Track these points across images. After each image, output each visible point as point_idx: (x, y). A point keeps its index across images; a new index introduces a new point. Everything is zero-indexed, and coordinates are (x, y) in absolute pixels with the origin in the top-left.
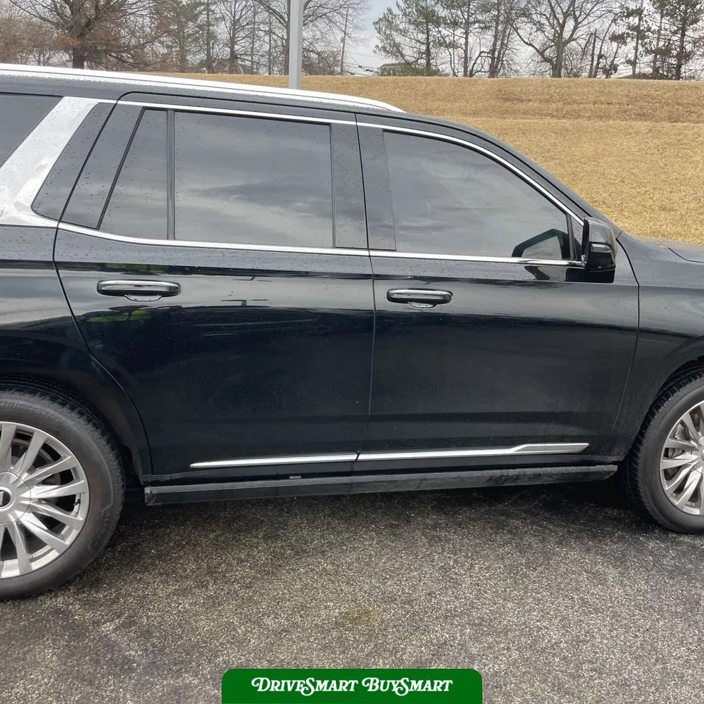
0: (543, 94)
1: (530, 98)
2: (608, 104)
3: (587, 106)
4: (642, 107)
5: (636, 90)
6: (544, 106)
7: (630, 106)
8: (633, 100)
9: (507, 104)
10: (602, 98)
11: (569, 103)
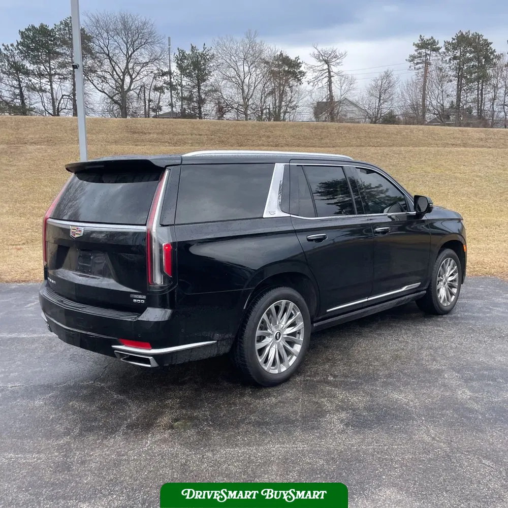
0: (156, 129)
1: (150, 131)
2: (200, 135)
3: (188, 136)
4: (220, 137)
5: (212, 127)
6: (160, 136)
7: (213, 137)
8: (214, 133)
9: (135, 136)
10: (195, 132)
11: (175, 135)
